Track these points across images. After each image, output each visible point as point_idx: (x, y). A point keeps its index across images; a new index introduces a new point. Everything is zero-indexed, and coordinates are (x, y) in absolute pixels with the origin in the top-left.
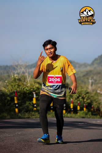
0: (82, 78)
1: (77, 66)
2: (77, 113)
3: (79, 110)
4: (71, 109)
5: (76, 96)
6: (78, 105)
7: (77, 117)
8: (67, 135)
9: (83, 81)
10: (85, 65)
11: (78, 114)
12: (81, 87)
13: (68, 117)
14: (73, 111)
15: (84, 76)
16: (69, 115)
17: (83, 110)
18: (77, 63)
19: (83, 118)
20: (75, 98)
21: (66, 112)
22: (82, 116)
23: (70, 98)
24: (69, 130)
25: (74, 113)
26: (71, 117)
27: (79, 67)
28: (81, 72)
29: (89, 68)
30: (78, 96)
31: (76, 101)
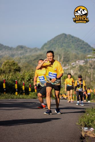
0: (33, 62)
1: (28, 50)
2: (28, 94)
3: (30, 92)
4: (23, 90)
5: (28, 78)
6: (29, 87)
7: (28, 98)
8: (19, 115)
9: (34, 65)
10: (36, 50)
11: (30, 95)
12: (32, 70)
13: (20, 98)
14: (24, 92)
15: (35, 60)
16: (21, 96)
17: (34, 91)
18: (29, 48)
19: (34, 98)
20: (27, 80)
21: (18, 94)
22: (33, 96)
23: (21, 81)
24: (21, 110)
25: (26, 94)
26: (23, 98)
27: (30, 52)
28: (32, 57)
29: (39, 53)
30: (29, 78)
31: (28, 83)
